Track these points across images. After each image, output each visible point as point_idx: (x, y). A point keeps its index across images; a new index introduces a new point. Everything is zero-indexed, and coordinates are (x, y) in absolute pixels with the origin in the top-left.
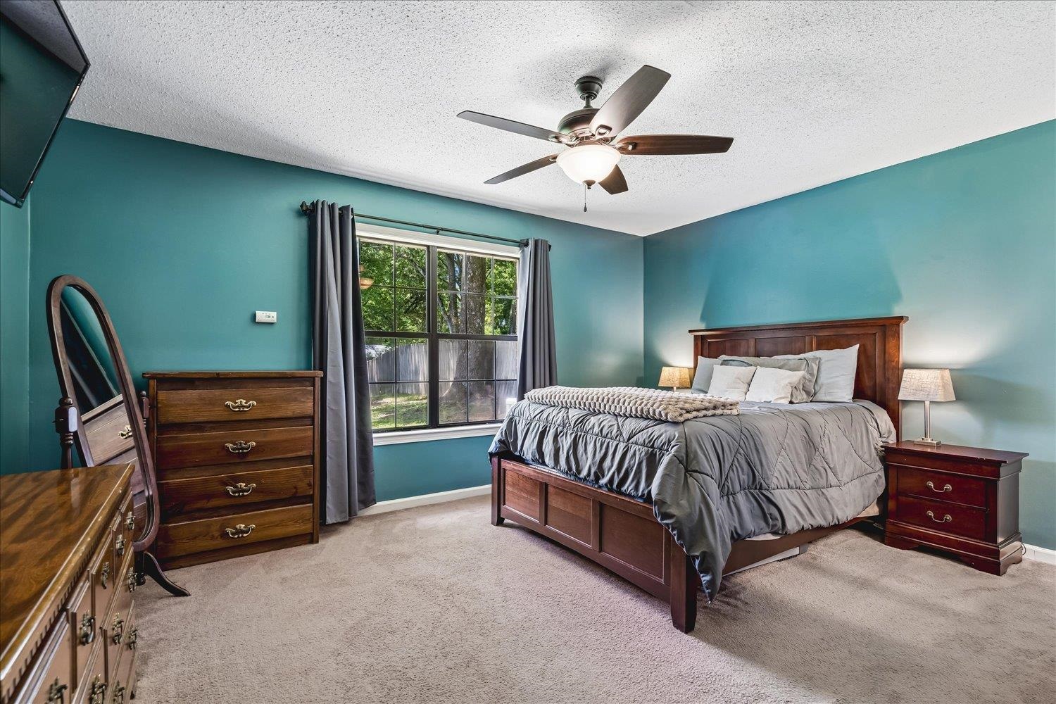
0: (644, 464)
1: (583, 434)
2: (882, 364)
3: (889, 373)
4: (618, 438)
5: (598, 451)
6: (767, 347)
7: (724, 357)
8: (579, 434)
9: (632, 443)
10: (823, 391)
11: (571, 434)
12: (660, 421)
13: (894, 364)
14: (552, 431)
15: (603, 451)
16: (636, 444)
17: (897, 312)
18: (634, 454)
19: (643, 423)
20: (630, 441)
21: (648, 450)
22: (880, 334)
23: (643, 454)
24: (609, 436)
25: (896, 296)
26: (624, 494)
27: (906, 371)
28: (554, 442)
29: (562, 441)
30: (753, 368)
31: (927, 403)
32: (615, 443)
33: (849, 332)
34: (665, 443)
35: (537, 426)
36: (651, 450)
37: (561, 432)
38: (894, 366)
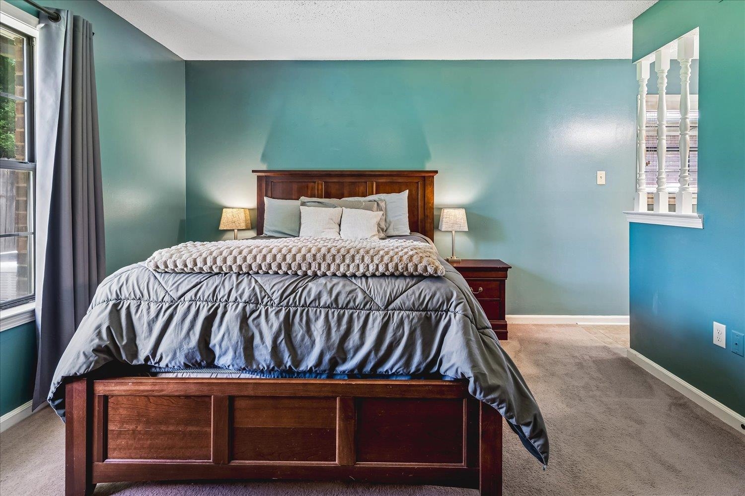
0: (418, 332)
1: (299, 309)
2: (423, 205)
3: (427, 212)
4: (368, 306)
5: (334, 330)
6: (333, 189)
7: (303, 199)
8: (292, 310)
9: (394, 309)
10: (391, 227)
11: (277, 313)
12: (421, 278)
13: (430, 205)
14: (232, 314)
15: (344, 326)
16: (400, 309)
17: (429, 167)
18: (401, 323)
19: (400, 284)
20: (391, 307)
21: (421, 314)
22: (421, 182)
23: (415, 320)
24: (351, 304)
25: (427, 156)
26: (386, 376)
27: (446, 211)
28: (241, 329)
29: (258, 326)
30: (339, 209)
31: (454, 232)
32: (363, 314)
33: (400, 180)
34: (443, 303)
35: (193, 310)
36: (424, 313)
37: (253, 312)
38: (430, 207)
